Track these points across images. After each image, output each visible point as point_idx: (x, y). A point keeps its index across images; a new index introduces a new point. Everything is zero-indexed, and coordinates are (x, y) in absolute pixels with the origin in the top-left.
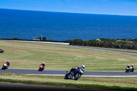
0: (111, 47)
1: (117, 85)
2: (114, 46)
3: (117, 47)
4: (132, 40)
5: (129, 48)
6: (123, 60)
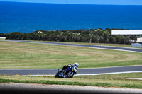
3: (63, 40)
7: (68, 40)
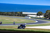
0: (3, 15)
1: (5, 29)
2: (4, 14)
3: (5, 15)
4: (11, 13)
5: (10, 15)
6: (7, 20)
7: (7, 15)
